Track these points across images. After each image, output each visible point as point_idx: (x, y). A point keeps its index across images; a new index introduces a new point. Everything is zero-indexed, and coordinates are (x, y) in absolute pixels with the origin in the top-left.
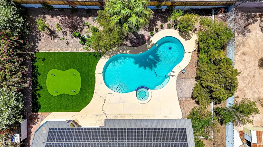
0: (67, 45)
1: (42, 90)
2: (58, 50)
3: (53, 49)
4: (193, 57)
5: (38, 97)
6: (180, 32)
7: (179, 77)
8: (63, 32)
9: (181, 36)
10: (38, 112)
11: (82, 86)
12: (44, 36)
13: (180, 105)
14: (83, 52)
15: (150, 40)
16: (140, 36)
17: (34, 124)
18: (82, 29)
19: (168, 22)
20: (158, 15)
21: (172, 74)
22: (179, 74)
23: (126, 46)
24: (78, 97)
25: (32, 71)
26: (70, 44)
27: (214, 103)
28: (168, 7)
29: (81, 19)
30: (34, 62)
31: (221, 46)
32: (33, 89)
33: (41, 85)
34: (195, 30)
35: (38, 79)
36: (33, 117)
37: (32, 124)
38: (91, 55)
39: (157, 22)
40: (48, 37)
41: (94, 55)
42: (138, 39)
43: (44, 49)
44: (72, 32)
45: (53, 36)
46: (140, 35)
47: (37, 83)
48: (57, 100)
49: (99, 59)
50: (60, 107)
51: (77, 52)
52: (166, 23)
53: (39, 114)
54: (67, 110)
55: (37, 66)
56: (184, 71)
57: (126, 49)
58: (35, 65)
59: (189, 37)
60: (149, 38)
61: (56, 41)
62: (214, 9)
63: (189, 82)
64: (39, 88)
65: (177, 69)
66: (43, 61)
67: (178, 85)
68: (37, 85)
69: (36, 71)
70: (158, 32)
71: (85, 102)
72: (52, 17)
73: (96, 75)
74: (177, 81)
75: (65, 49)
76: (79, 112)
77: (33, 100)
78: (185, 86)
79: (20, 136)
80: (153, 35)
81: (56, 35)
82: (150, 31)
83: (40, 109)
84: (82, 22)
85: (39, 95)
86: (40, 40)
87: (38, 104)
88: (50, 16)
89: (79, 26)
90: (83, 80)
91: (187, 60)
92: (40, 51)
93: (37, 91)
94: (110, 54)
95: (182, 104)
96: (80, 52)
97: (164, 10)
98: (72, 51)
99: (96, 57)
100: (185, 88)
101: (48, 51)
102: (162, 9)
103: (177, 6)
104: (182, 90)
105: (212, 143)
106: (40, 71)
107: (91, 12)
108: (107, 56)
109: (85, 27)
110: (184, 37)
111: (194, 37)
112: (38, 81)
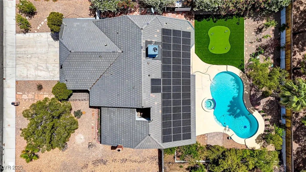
0: (250, 42)
1: (213, 23)
2: (246, 35)
3: (246, 31)
4: (241, 145)
5: (208, 19)
6: (263, 135)
7: (224, 134)
8: (261, 39)
9: (259, 136)
10: (195, 19)
11: (216, 54)
12: (257, 24)
13: (201, 136)
14: (244, 55)
15: (256, 110)
16: (258, 102)
17: (185, 17)
18: (264, 54)
19: (271, 124)
20: (276, 117)
21: (227, 129)
22: (227, 134)
23: (251, 90)
24: (207, 52)
25: (228, 14)
26: (250, 45)
27: (204, 163)
28: (284, 124)
29: (272, 53)
30: (236, 16)
31: (257, 166)
32: (214, 15)
33: (217, 21)
34: (264, 147)
35: (222, 19)
36: (191, 15)
37: (185, 15)
38: (242, 62)
39: (270, 115)
40: (256, 27)
41: (242, 64)
42: (256, 101)
43: (247, 24)
44: (261, 46)
45: (258, 31)
46: (260, 102)
47: (219, 19)
48: (205, 35)
49: (239, 68)
50: (199, 37)
51: (245, 50)
52: (269, 123)
53: (193, 20)
54: (196, 42)
55: (233, 19)
56: (230, 138)
57: (248, 90)
58: (234, 16)
59: (258, 142)
60: (257, 109)
61: (253, 33)
62: (281, 162)
63: (220, 142)
64: (215, 20)
65: (230, 133)
66: (237, 23)
67: (217, 134)
68: (217, 18)
69: (228, 18)
70: (262, 117)
71: (203, 57)
72: (273, 30)
73: (225, 66)
74: (221, 133)
75: (246, 40)
76: (195, 53)
77: (205, 15)
78: (217, 139)
79: (180, 7)
80: (260, 113)
81: (258, 33)
82: (263, 110)
83: (198, 21)
84: (269, 54)
85: (209, 20)
86: (254, 21)
87: (201, 19)
88: (274, 29)
89: (265, 52)
90: (220, 55)
91: (239, 140)
92: (245, 20)
93: (212, 19)
94: (244, 77)
95: (201, 137)
96: (245, 53)
97: (280, 121)
98: (245, 46)
99: (241, 66)
100: (215, 139)
101: (245, 27)
102: (281, 119)
103: (286, 132)
104: (213, 137)
105: (171, 161)
106: (228, 20)
107: (278, 62)
108: (241, 75)
109: (265, 56)
110: (258, 138)
111: (258, 147)
112: (220, 19)
